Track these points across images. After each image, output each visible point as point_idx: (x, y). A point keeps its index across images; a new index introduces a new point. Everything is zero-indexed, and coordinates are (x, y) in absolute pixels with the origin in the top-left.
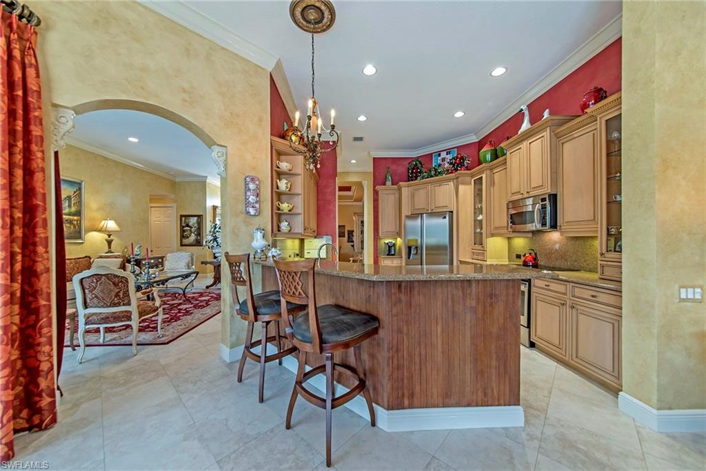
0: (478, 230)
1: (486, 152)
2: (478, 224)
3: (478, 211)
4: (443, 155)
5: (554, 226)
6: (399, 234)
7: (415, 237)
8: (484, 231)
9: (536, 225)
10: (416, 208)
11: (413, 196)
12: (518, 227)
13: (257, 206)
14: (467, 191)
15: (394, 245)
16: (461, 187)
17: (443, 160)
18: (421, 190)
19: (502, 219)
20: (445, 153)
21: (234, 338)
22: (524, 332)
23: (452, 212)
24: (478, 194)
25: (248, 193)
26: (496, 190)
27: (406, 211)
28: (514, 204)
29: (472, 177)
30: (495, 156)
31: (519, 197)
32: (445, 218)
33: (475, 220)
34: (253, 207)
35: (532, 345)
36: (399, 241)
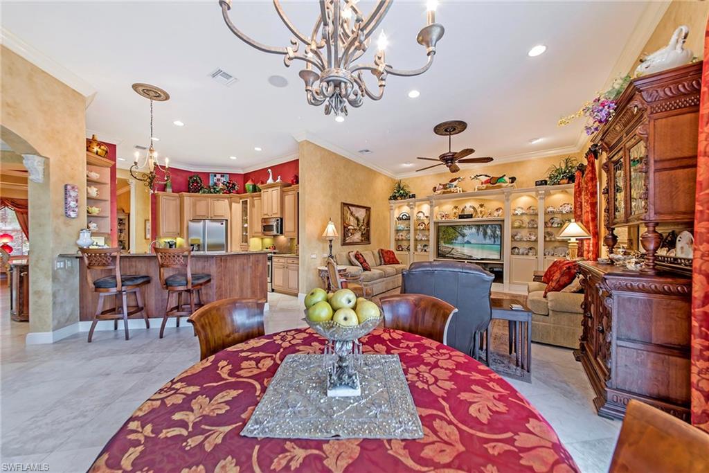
0: (244, 233)
1: (249, 185)
2: (245, 229)
3: (245, 221)
4: (218, 176)
5: (282, 233)
6: (180, 235)
7: (199, 238)
8: (248, 234)
9: (275, 232)
10: (198, 214)
11: (195, 205)
12: (267, 233)
13: (76, 210)
14: (237, 207)
15: (175, 243)
16: (234, 205)
17: (218, 180)
18: (203, 202)
19: (258, 227)
20: (220, 175)
21: (56, 322)
22: (269, 285)
23: (227, 220)
24: (245, 211)
25: (69, 199)
26: (255, 210)
27: (187, 215)
28: (264, 220)
29: (241, 198)
30: (255, 189)
31: (267, 217)
32: (222, 224)
33: (243, 227)
34: (73, 211)
35: (273, 290)
36: (179, 241)
